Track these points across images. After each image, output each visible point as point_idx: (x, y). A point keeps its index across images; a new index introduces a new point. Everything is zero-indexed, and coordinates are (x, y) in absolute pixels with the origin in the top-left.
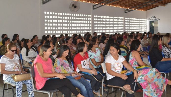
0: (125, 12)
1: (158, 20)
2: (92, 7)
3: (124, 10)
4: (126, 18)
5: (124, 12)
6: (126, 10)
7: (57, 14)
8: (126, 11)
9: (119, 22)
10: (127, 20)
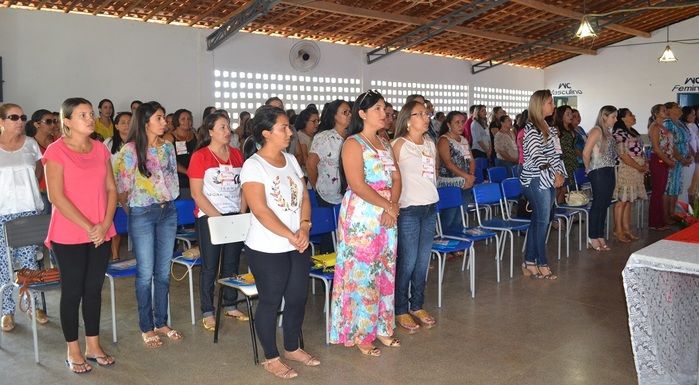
0: (473, 72)
1: (576, 94)
2: (364, 57)
3: (471, 65)
4: (475, 89)
5: (470, 70)
6: (476, 66)
7: (254, 76)
9: (452, 98)
10: (480, 93)
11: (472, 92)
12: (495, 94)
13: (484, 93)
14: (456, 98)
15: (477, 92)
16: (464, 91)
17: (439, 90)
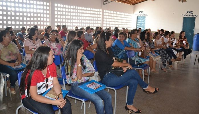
0: (104, 4)
1: (145, 16)
3: (103, 1)
4: (105, 11)
5: (102, 3)
9: (94, 14)
10: (107, 13)
11: (103, 12)
12: (113, 14)
13: (109, 13)
14: (96, 14)
15: (105, 12)
16: (100, 12)
17: (88, 10)
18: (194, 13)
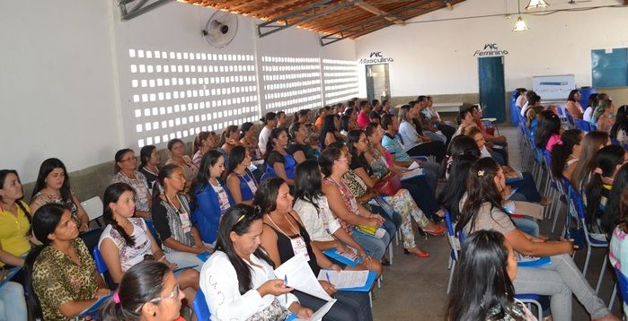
2: (254, 30)
3: (319, 37)
5: (318, 42)
6: (325, 37)
7: (168, 55)
8: (325, 41)
18: (501, 48)
